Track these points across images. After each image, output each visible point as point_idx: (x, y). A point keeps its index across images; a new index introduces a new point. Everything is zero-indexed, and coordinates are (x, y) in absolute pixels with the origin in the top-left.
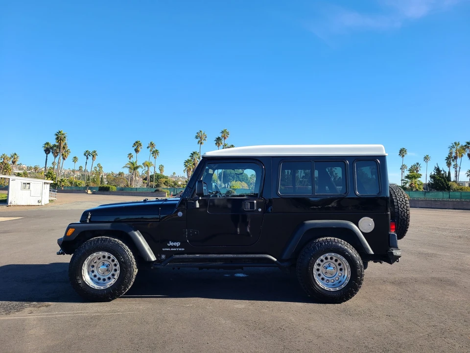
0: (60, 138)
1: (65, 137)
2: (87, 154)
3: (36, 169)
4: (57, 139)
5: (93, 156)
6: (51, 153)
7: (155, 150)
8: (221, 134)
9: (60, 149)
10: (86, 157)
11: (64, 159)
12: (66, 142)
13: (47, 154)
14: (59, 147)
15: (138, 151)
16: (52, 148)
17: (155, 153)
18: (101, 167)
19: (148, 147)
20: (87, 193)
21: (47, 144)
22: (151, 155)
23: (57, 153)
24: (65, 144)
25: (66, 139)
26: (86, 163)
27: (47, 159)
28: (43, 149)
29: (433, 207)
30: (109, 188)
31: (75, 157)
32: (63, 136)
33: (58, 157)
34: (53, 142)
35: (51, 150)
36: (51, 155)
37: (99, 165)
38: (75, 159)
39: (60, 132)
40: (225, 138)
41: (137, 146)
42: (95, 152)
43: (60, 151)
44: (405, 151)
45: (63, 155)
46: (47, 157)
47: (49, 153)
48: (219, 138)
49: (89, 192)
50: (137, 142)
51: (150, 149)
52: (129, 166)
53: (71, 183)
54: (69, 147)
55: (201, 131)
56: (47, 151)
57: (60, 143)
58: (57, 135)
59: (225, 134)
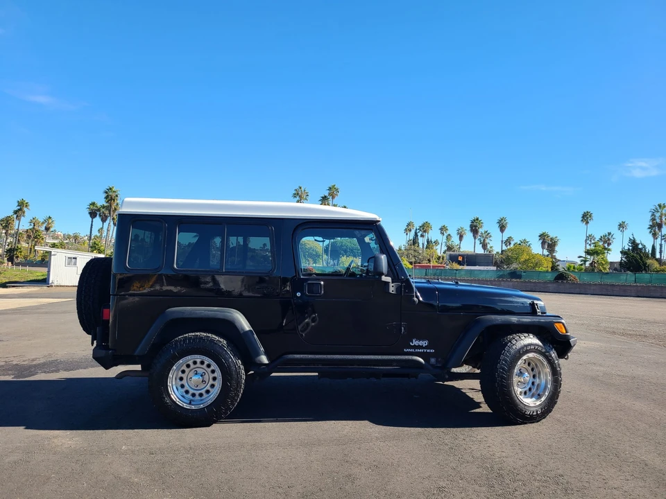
0: (110, 196)
1: (117, 196)
3: (76, 238)
4: (107, 197)
6: (98, 216)
8: (328, 191)
9: (110, 211)
12: (118, 202)
13: (92, 218)
14: (108, 208)
16: (99, 210)
21: (93, 204)
23: (106, 216)
24: (117, 205)
25: (119, 198)
27: (92, 225)
28: (87, 211)
29: (609, 293)
32: (114, 195)
33: (108, 222)
34: (101, 201)
35: (98, 213)
36: (98, 220)
39: (110, 189)
40: (333, 198)
43: (110, 214)
44: (590, 216)
45: (113, 219)
46: (92, 221)
47: (95, 216)
48: (326, 197)
55: (300, 188)
56: (93, 214)
57: (111, 204)
58: (106, 192)
59: (333, 191)
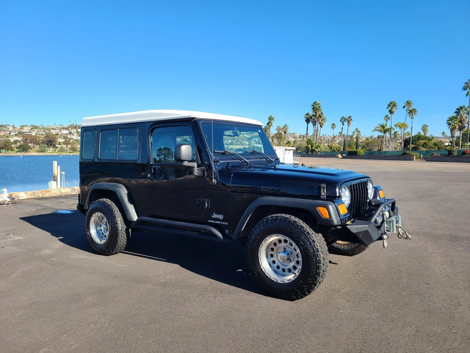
0: (315, 108)
2: (343, 120)
4: (313, 109)
5: (349, 122)
6: (311, 122)
7: (412, 108)
10: (342, 123)
11: (321, 127)
12: (321, 111)
13: (308, 123)
15: (392, 112)
16: (311, 118)
17: (412, 112)
18: (359, 131)
19: (404, 107)
20: (337, 157)
21: (308, 114)
22: (408, 115)
23: (315, 122)
24: (322, 113)
25: (321, 108)
26: (342, 128)
27: (307, 128)
28: (304, 119)
30: (357, 152)
31: (333, 124)
32: (317, 106)
33: (316, 125)
34: (311, 112)
35: (311, 120)
36: (311, 124)
37: (357, 129)
38: (333, 126)
39: (315, 103)
41: (392, 106)
42: (350, 117)
45: (320, 123)
46: (307, 126)
47: (309, 122)
49: (340, 156)
50: (391, 103)
51: (406, 108)
52: (379, 129)
53: (331, 148)
54: (324, 115)
56: (308, 121)
57: (316, 113)
58: (313, 106)
